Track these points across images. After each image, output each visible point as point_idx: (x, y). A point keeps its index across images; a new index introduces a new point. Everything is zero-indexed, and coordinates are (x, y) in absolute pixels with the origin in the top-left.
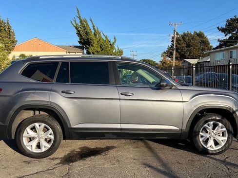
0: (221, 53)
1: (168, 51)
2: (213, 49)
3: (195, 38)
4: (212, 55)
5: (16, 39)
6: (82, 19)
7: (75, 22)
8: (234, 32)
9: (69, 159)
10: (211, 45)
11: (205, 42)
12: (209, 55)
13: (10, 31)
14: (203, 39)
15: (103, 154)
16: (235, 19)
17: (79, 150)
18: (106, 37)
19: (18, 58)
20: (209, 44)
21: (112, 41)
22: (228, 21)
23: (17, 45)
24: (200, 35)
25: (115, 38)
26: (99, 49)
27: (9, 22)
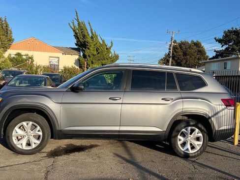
0: (216, 64)
1: (165, 59)
2: (209, 59)
3: (192, 47)
4: (207, 65)
5: (13, 38)
6: (80, 22)
7: (73, 24)
8: (231, 44)
9: (54, 154)
10: (207, 55)
11: (202, 52)
12: (204, 65)
13: (7, 29)
14: (200, 49)
15: (87, 151)
16: (232, 31)
17: (65, 147)
18: (103, 41)
19: (14, 56)
20: (205, 53)
21: (109, 45)
22: (225, 32)
23: (13, 43)
24: (197, 45)
25: (112, 43)
26: (95, 53)
27: (7, 21)
